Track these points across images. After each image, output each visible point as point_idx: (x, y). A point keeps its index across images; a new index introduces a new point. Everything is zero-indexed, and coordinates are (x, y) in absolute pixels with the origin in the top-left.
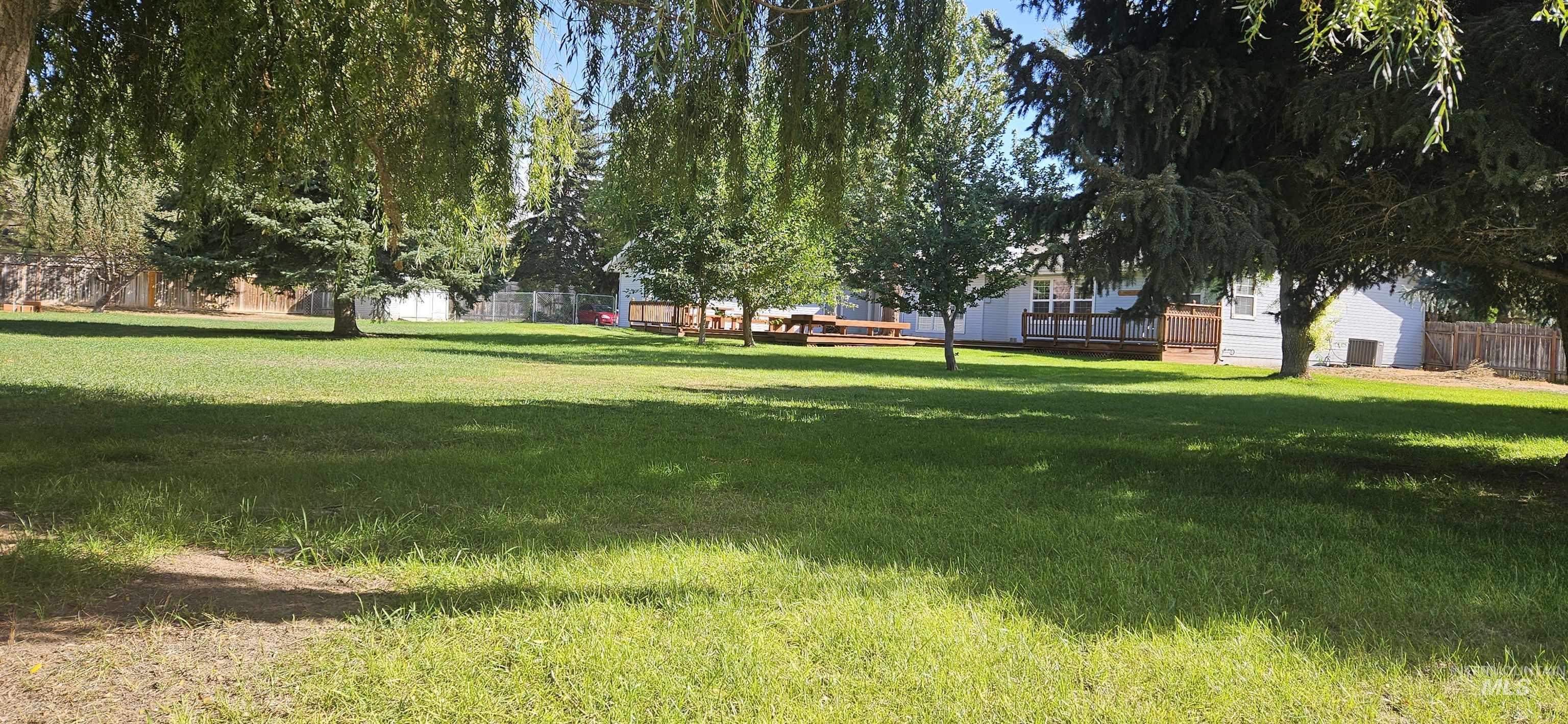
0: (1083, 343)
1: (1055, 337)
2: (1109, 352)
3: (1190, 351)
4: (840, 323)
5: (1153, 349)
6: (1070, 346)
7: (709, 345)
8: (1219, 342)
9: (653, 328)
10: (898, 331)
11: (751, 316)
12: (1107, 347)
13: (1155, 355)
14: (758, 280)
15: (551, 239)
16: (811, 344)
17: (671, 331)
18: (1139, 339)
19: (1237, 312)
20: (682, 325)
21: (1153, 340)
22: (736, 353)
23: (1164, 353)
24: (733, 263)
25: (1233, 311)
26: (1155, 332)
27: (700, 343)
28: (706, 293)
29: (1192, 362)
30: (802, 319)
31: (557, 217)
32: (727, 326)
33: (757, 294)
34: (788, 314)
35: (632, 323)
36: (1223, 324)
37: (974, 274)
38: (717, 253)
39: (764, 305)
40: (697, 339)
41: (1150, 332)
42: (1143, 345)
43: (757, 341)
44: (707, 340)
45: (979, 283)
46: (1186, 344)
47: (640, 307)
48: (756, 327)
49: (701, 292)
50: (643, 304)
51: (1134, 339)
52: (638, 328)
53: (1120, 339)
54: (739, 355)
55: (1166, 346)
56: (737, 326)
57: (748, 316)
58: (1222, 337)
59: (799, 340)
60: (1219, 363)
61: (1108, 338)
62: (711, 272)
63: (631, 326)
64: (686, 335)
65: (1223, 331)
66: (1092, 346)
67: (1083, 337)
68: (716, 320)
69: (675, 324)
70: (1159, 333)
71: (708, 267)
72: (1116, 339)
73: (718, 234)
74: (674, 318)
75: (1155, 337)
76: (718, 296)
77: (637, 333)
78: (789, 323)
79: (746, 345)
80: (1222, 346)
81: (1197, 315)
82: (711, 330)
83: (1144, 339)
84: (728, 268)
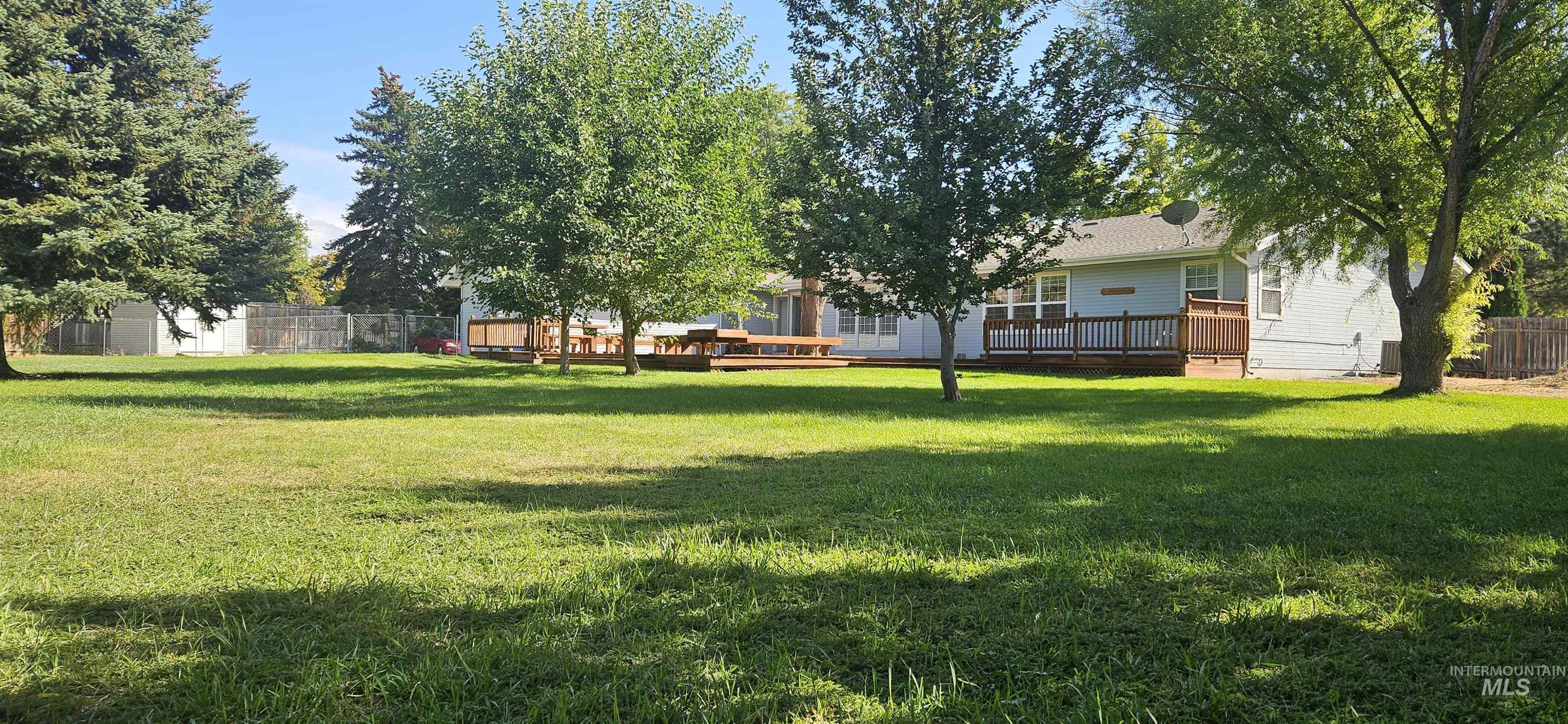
0: (1070, 356)
1: (1031, 350)
2: (1106, 367)
3: (1216, 362)
4: (752, 339)
5: (1173, 361)
6: (1051, 361)
7: (576, 374)
8: (1248, 350)
9: (502, 354)
10: (825, 349)
11: (635, 332)
12: (1105, 361)
13: (1176, 369)
14: (644, 281)
15: (385, 257)
16: (716, 368)
17: (524, 358)
18: (1151, 349)
19: (1263, 311)
20: (539, 349)
21: (1171, 349)
22: (616, 385)
23: (1187, 366)
24: (607, 255)
25: (1260, 310)
26: (1174, 340)
27: (562, 373)
28: (569, 299)
29: (1220, 376)
30: (703, 335)
31: (390, 230)
32: (600, 349)
33: (644, 300)
34: (682, 329)
35: (473, 349)
36: (1250, 323)
37: (981, 251)
38: (584, 241)
39: (651, 318)
40: (559, 366)
41: (1167, 340)
42: (1154, 356)
43: (643, 367)
44: (572, 367)
45: (988, 266)
46: (1213, 353)
47: (482, 327)
48: (640, 350)
49: (560, 297)
50: (486, 323)
51: (1144, 349)
52: (479, 355)
53: (1124, 349)
54: (621, 389)
55: (1189, 356)
56: (613, 349)
57: (631, 331)
58: (1251, 343)
59: (700, 364)
60: (1248, 376)
61: (1106, 349)
62: (574, 267)
63: (472, 353)
64: (545, 362)
65: (1251, 336)
66: (1082, 361)
67: (1070, 349)
68: (584, 341)
69: (529, 349)
70: (1179, 340)
71: (571, 260)
72: (1118, 349)
73: (583, 209)
74: (527, 340)
75: (1174, 344)
76: (587, 302)
77: (477, 361)
78: (685, 341)
79: (630, 372)
80: (1251, 354)
81: (1222, 315)
82: (579, 354)
83: (1158, 349)
84: (599, 263)
